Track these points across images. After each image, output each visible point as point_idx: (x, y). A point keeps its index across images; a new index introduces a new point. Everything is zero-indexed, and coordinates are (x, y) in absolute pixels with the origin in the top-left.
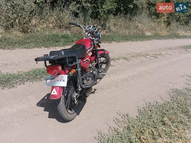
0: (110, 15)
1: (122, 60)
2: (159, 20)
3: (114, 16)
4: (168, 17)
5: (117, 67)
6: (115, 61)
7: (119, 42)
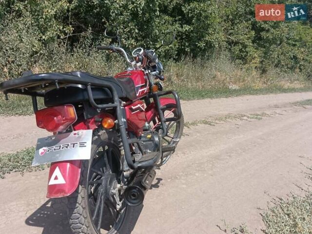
0: (168, 60)
1: (201, 126)
2: (247, 66)
3: (176, 63)
4: (261, 60)
5: (195, 137)
6: (188, 127)
7: (189, 99)
